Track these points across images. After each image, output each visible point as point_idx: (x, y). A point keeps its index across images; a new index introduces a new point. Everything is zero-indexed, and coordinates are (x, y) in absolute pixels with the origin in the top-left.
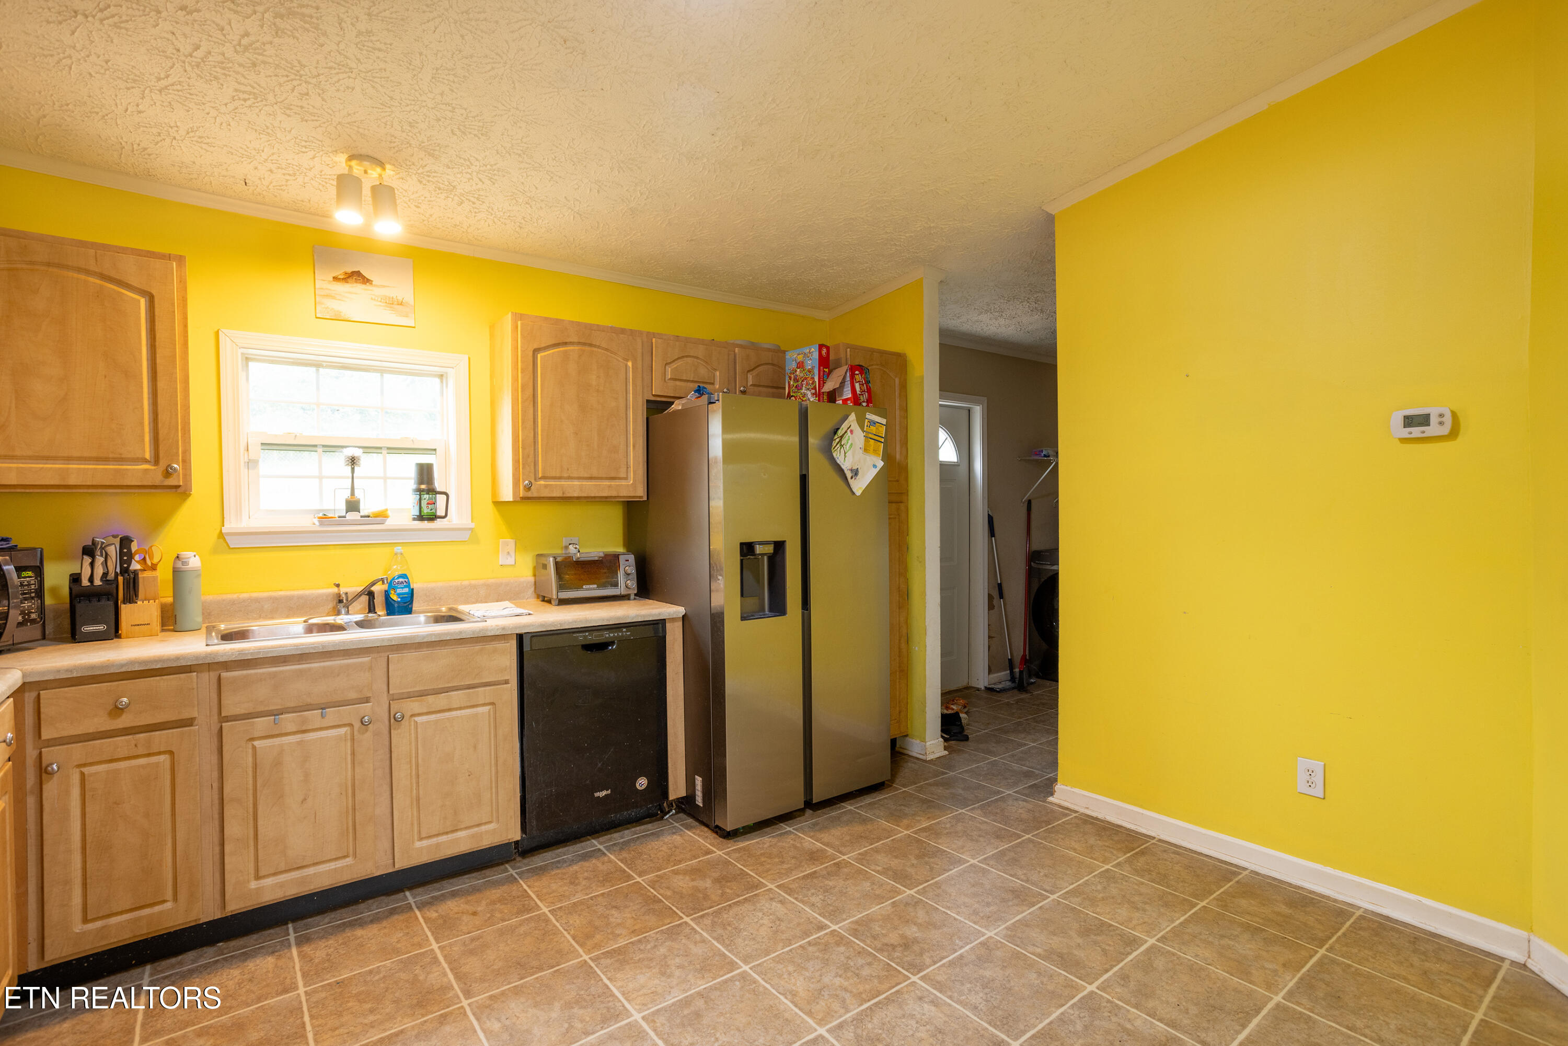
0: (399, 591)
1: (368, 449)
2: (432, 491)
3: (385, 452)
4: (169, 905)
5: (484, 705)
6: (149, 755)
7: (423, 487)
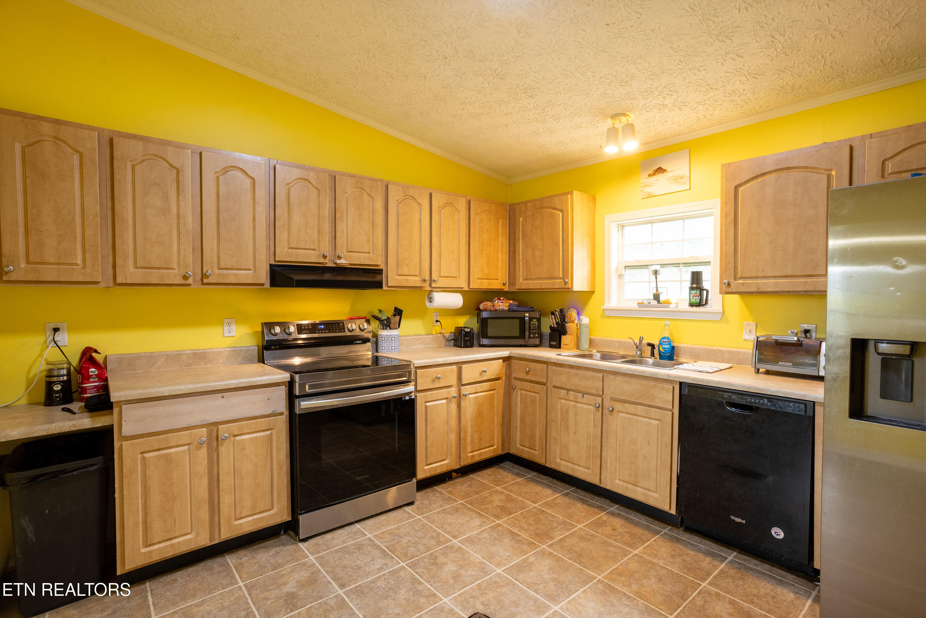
0: (664, 346)
1: (663, 265)
2: (701, 290)
3: (681, 266)
4: (537, 453)
5: (655, 419)
6: (534, 392)
7: (694, 286)
